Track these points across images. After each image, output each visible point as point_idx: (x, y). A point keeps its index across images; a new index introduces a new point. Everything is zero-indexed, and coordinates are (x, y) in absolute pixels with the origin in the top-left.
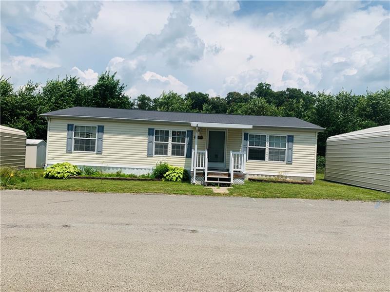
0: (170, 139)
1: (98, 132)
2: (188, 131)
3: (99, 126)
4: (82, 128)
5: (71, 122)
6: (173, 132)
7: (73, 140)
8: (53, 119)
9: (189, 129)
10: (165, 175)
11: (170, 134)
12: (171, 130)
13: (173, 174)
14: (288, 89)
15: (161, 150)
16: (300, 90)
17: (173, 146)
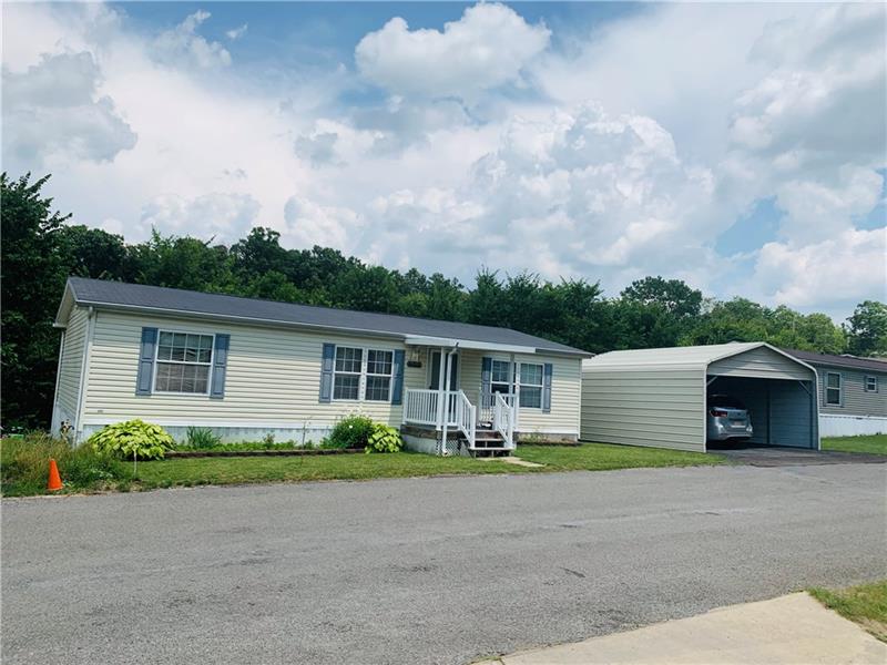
0: (364, 366)
1: (217, 348)
2: (397, 352)
3: (218, 336)
4: (179, 338)
5: (150, 324)
6: (370, 351)
7: (155, 365)
8: (103, 312)
9: (400, 347)
10: (371, 441)
11: (365, 355)
12: (366, 347)
13: (386, 438)
14: (316, 249)
15: (346, 389)
16: (338, 252)
17: (370, 381)
